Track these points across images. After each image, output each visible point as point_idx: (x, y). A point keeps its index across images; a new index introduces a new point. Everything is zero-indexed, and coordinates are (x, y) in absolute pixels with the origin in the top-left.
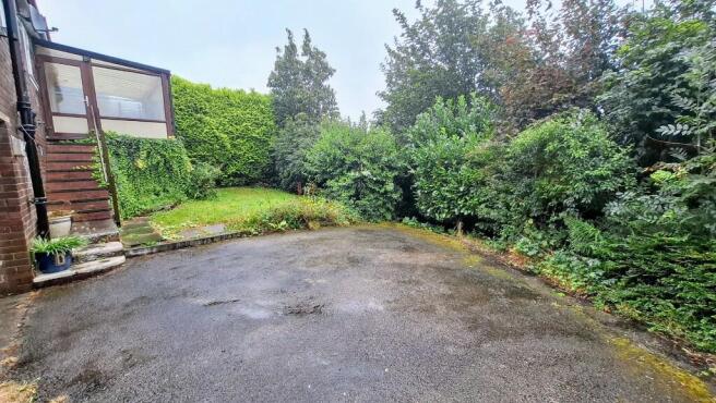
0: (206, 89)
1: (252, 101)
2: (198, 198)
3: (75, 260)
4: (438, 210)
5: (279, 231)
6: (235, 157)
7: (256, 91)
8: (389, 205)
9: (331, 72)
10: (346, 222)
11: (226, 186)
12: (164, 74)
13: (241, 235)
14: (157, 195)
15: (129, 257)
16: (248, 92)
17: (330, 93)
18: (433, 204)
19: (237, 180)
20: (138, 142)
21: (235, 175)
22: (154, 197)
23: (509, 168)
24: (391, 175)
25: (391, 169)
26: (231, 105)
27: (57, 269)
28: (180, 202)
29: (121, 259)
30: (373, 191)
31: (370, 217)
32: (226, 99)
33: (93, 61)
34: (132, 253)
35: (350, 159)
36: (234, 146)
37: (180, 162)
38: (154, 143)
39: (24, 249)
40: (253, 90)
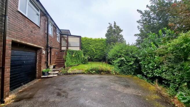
0: (91, 39)
1: (101, 40)
2: (84, 64)
3: (49, 74)
4: (148, 73)
5: (92, 74)
6: (96, 54)
7: (103, 38)
8: (133, 70)
9: (122, 31)
10: (114, 73)
11: (94, 61)
12: (80, 37)
13: (83, 73)
14: (76, 62)
15: (58, 75)
16: (101, 38)
17: (121, 36)
18: (146, 71)
19: (96, 60)
20: (74, 51)
21: (96, 59)
22: (75, 63)
23: (173, 57)
24: (133, 59)
25: (134, 57)
26: (96, 42)
27: (45, 75)
28: (79, 64)
29: (57, 75)
30: (126, 64)
31: (124, 73)
32: (95, 41)
33: (69, 36)
34: (59, 74)
35: (119, 54)
36: (96, 51)
37: (81, 55)
38: (76, 51)
39: (41, 70)
40: (102, 38)
